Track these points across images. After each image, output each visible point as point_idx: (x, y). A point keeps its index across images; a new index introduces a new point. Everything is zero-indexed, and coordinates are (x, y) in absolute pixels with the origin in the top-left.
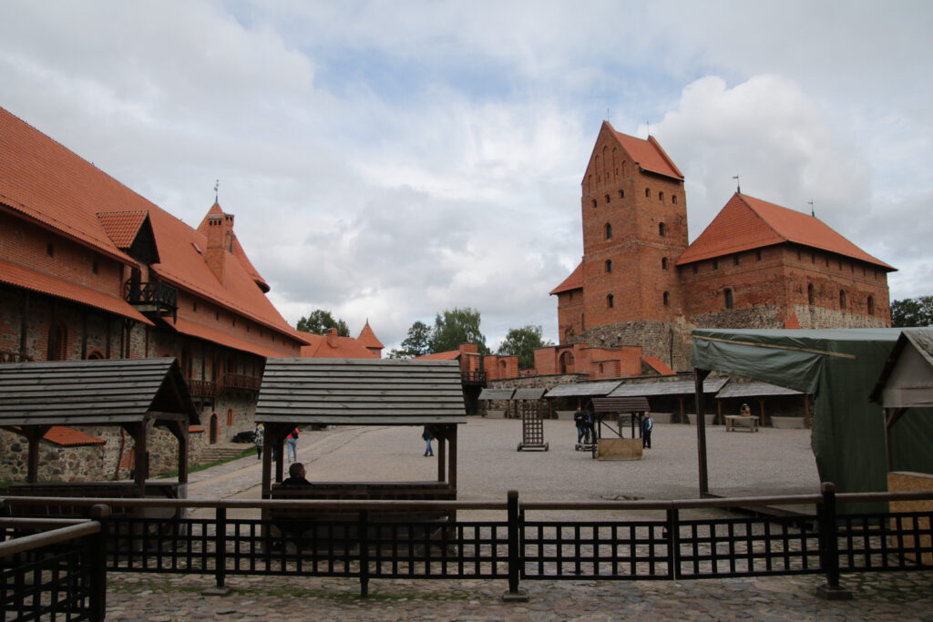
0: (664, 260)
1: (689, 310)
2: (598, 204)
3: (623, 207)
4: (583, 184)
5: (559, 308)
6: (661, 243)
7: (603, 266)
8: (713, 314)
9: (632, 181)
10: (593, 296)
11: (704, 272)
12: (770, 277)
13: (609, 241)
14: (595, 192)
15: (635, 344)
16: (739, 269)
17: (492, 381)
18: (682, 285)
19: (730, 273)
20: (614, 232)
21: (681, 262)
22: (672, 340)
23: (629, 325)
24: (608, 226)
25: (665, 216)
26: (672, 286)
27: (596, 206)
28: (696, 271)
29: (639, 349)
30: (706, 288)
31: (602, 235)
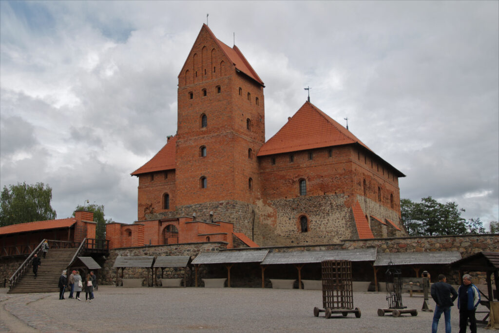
0: (250, 150)
1: (265, 195)
2: (194, 96)
3: (219, 101)
4: (179, 77)
5: (139, 188)
6: (247, 135)
7: (197, 151)
8: (288, 199)
9: (230, 79)
10: (185, 177)
11: (281, 163)
12: (339, 171)
13: (204, 129)
14: (192, 85)
15: (227, 221)
16: (313, 163)
17: (116, 249)
18: (261, 173)
19: (305, 165)
20: (210, 122)
21: (262, 154)
22: (254, 220)
23: (221, 204)
24: (204, 116)
25: (251, 113)
26: (255, 173)
27: (192, 98)
28: (274, 162)
29: (231, 226)
30: (283, 177)
31: (198, 123)
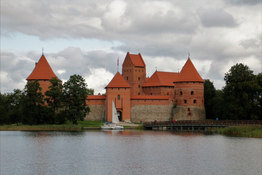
0: (139, 86)
4: (122, 65)
9: (133, 68)
12: (159, 92)
13: (128, 81)
14: (125, 68)
18: (143, 91)
19: (152, 90)
21: (143, 86)
24: (127, 77)
25: (140, 75)
27: (125, 72)
28: (146, 88)
30: (147, 92)
